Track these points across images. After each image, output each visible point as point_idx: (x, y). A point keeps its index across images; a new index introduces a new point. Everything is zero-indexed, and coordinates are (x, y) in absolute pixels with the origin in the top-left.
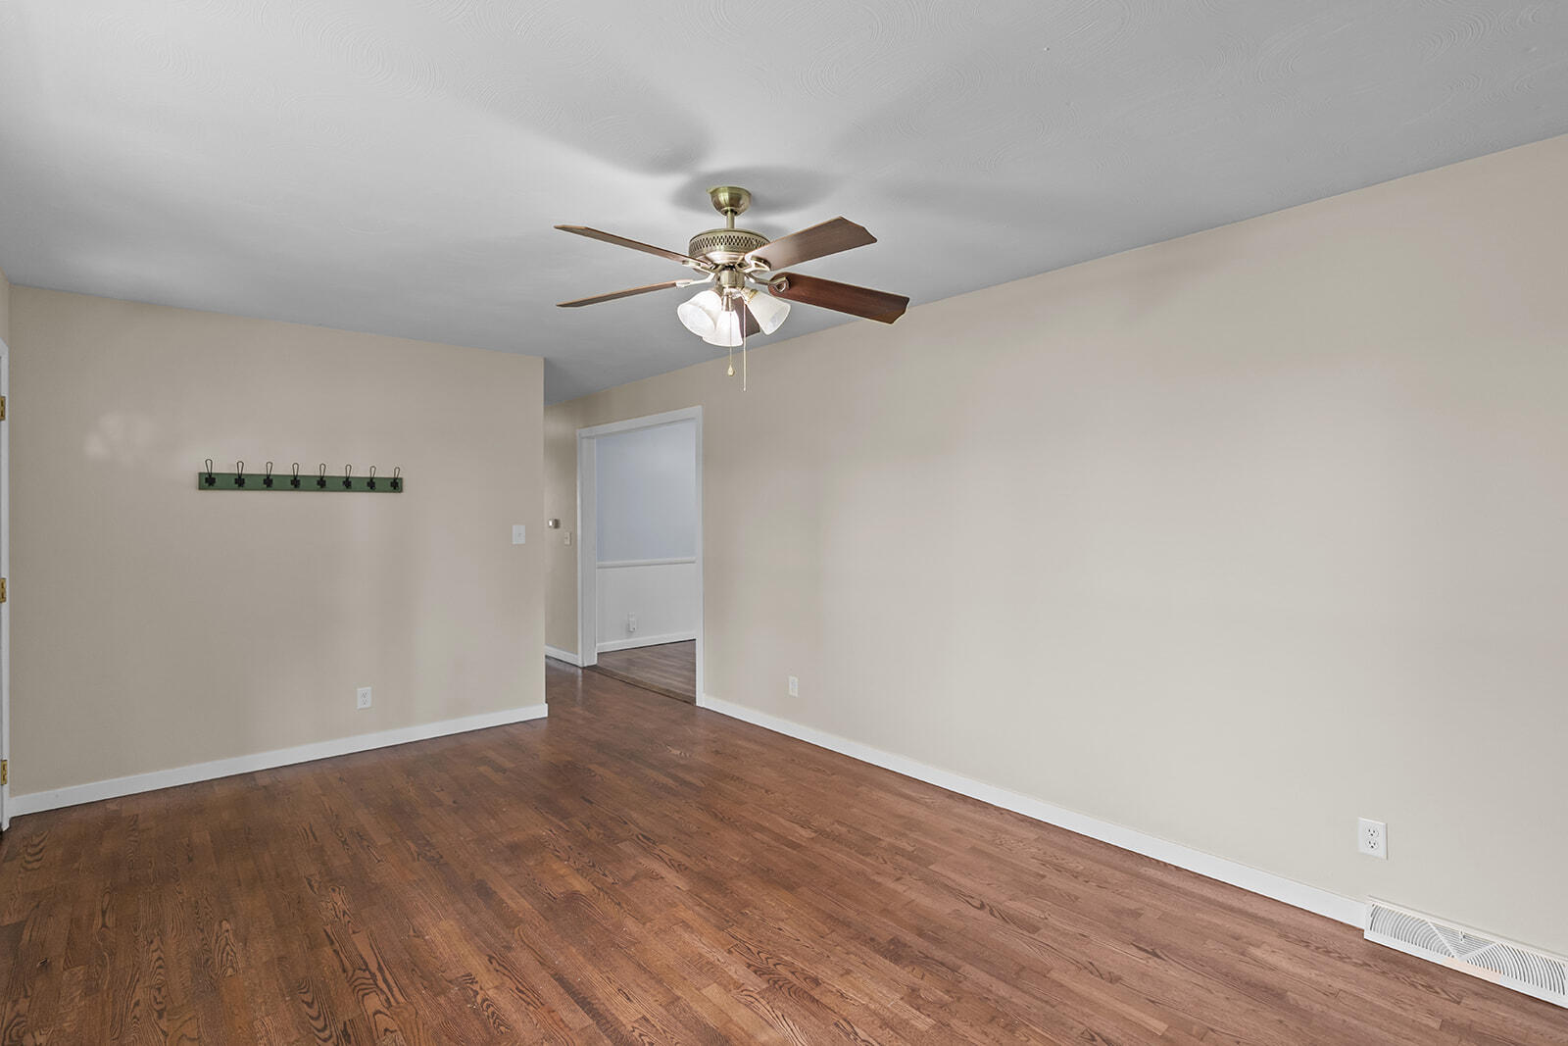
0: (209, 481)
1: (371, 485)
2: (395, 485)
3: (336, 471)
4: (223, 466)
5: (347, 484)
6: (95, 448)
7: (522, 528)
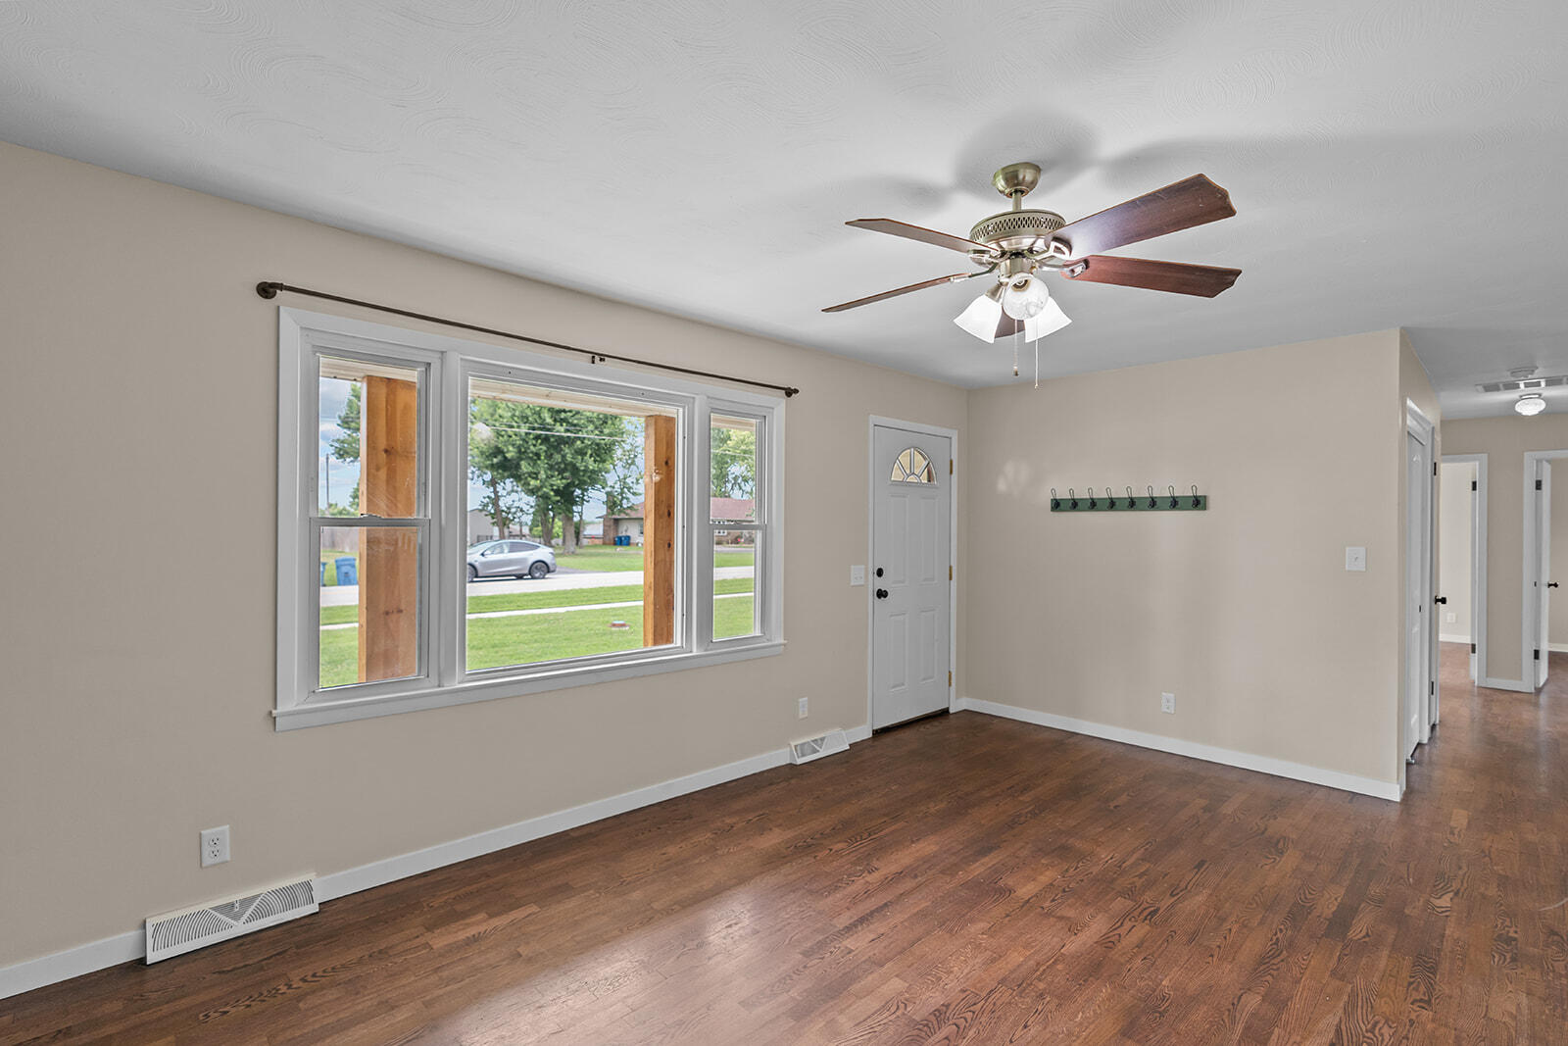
0: (1057, 505)
1: (1174, 503)
2: (1198, 503)
3: (1142, 493)
4: (1063, 494)
5: (1153, 504)
6: (1002, 486)
7: (1362, 551)
